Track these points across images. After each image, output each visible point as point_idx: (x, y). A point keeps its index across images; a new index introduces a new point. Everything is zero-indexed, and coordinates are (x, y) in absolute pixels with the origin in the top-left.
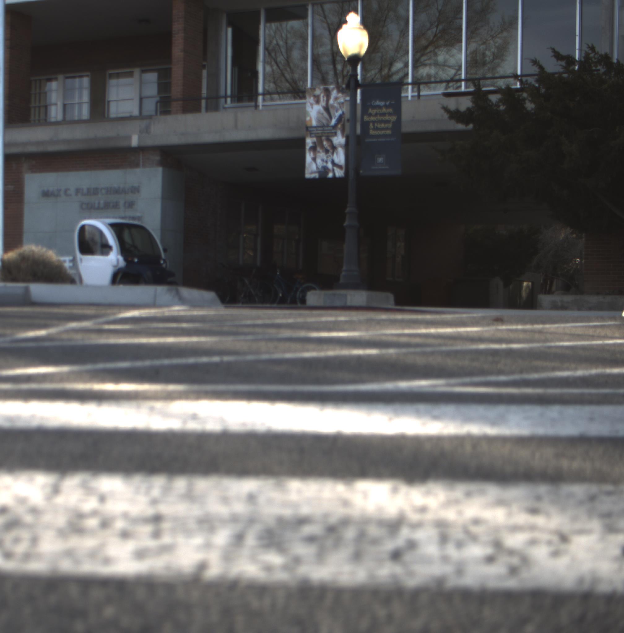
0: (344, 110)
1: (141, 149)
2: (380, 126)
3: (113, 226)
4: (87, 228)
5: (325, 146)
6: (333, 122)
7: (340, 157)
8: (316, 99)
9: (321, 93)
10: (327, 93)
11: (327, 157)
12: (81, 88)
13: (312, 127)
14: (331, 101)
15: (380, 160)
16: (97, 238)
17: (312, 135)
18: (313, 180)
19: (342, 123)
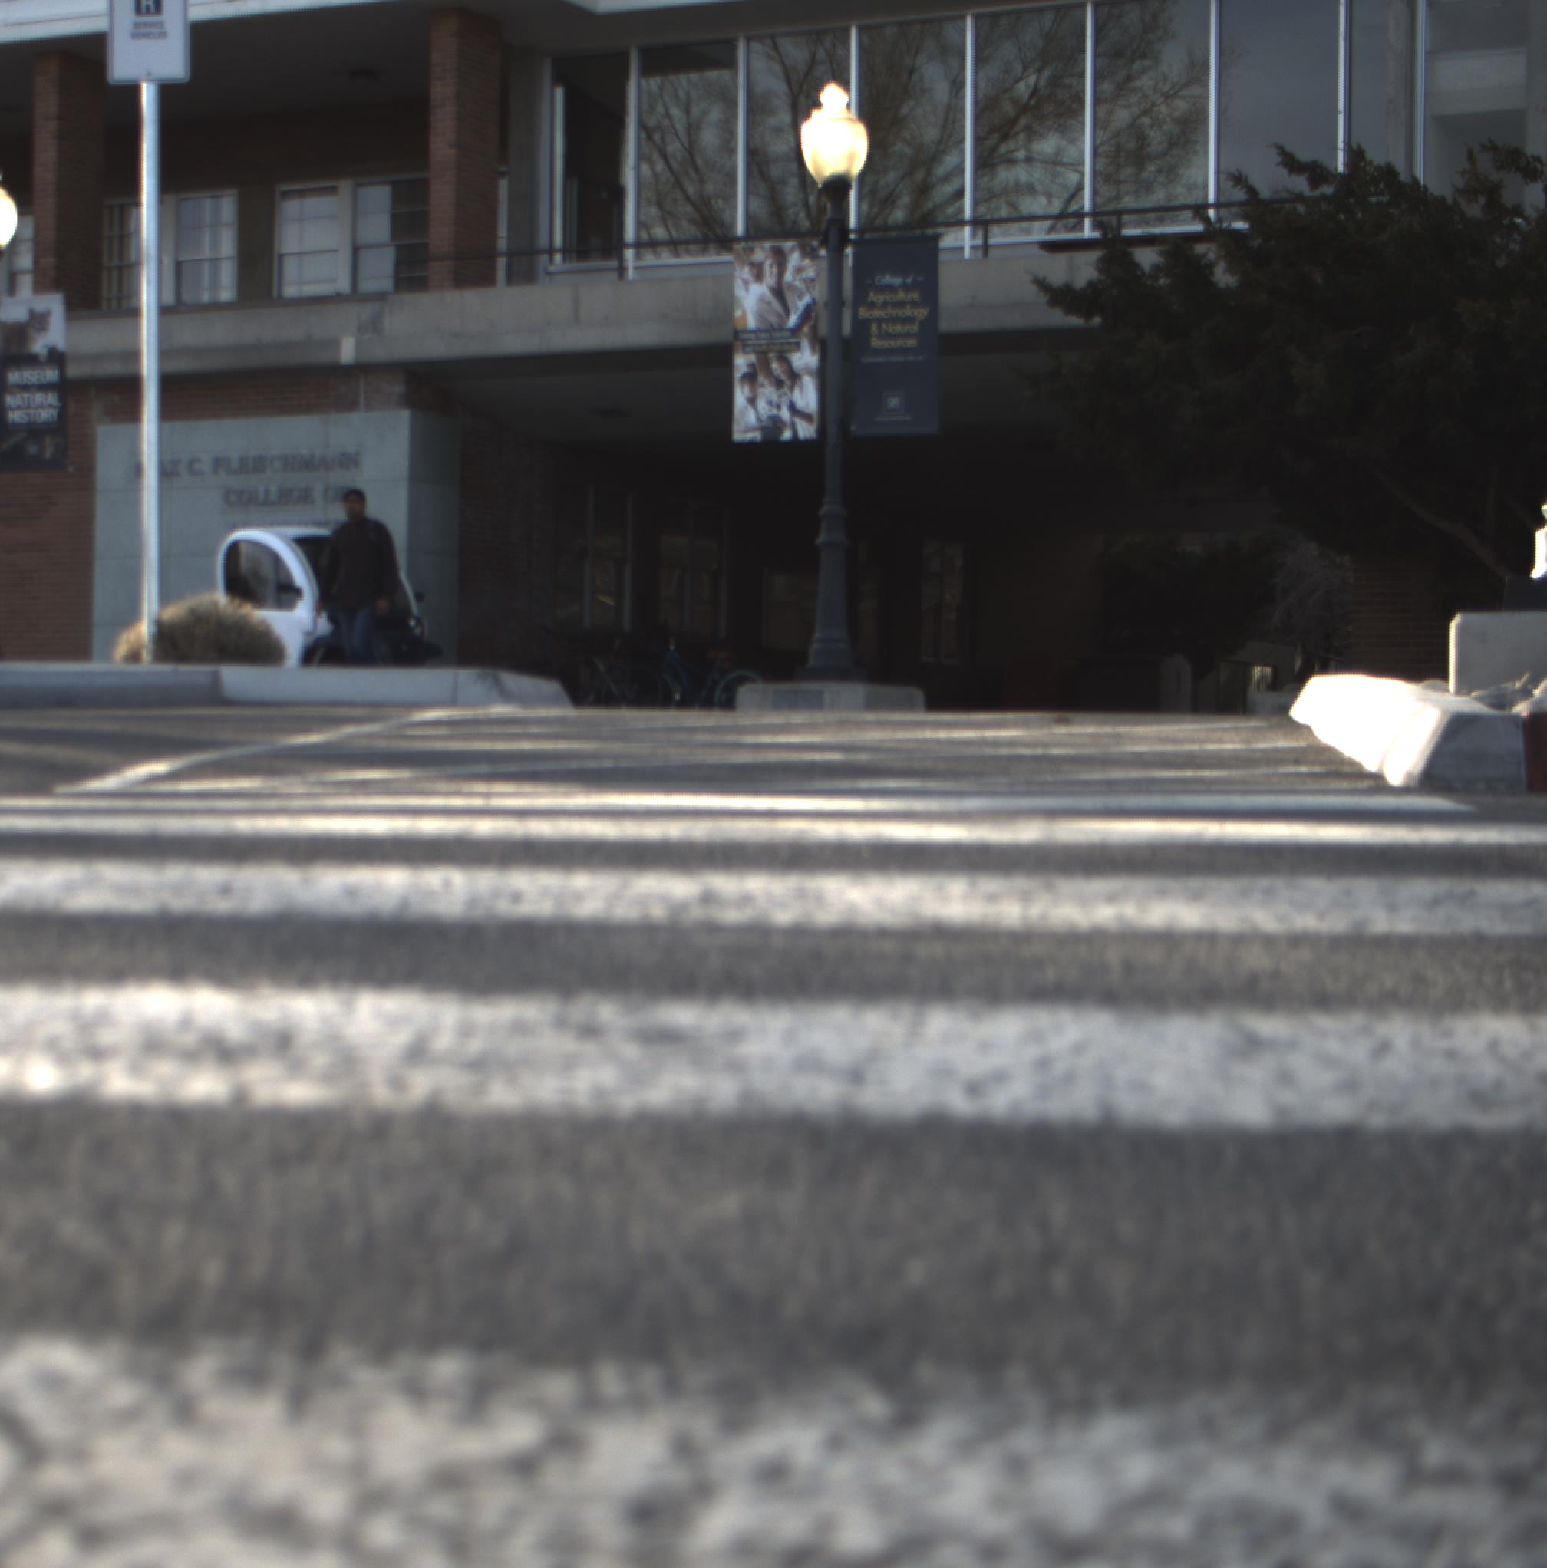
0: (816, 294)
1: (362, 370)
2: (894, 330)
3: (305, 544)
4: (243, 548)
5: (776, 373)
6: (793, 320)
7: (807, 396)
8: (755, 271)
9: (767, 257)
10: (780, 258)
11: (780, 396)
12: (216, 225)
13: (746, 331)
14: (788, 276)
15: (894, 402)
16: (267, 570)
17: (748, 349)
18: (750, 445)
19: (811, 323)
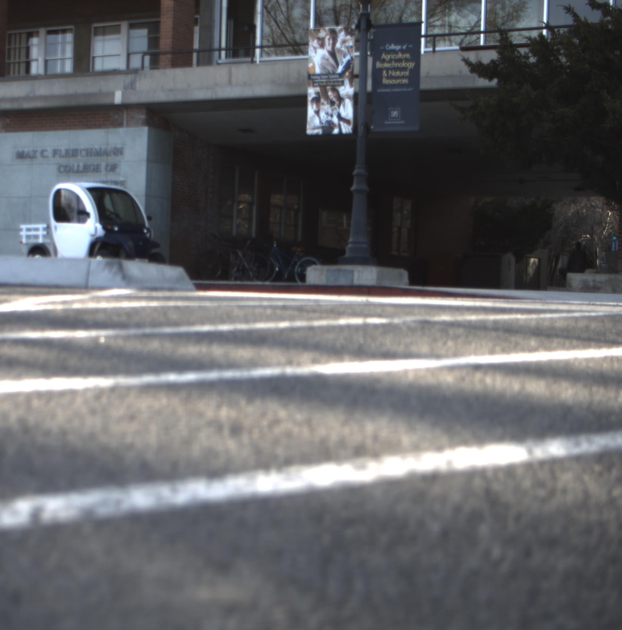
0: (353, 55)
1: (125, 107)
2: (395, 74)
3: (91, 190)
4: (63, 193)
5: (331, 98)
6: (340, 69)
7: (347, 110)
9: (327, 35)
10: (334, 34)
11: (333, 110)
12: (64, 43)
13: (315, 75)
14: (338, 45)
16: (74, 204)
17: (316, 84)
19: (350, 70)
